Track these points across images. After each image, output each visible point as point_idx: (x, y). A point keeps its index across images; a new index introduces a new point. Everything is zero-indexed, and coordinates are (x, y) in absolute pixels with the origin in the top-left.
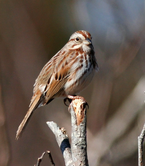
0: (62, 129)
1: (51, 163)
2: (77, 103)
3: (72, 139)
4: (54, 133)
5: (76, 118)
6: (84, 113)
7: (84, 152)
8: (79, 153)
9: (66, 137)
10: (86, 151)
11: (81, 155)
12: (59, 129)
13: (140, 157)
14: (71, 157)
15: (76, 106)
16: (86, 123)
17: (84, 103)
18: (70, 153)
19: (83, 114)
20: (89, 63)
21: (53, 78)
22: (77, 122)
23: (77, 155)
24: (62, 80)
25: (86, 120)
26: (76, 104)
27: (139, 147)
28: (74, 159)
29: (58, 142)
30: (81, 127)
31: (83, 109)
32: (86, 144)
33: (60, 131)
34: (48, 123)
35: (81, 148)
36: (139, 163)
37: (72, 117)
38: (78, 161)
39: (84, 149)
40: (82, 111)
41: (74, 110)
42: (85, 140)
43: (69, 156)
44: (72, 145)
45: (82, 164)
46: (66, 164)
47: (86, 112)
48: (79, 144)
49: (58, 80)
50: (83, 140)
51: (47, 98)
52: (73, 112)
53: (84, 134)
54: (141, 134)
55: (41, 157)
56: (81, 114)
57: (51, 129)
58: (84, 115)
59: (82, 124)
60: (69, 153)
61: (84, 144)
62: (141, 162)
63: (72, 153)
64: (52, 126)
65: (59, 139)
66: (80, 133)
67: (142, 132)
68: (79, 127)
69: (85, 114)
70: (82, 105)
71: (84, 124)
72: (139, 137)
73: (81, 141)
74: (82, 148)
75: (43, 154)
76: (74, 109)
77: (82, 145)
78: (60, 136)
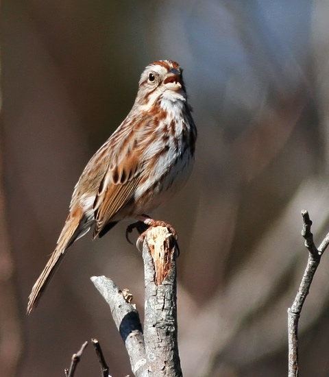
0: (125, 293)
1: (101, 365)
2: (157, 236)
3: (146, 313)
4: (107, 301)
5: (154, 269)
6: (172, 258)
7: (171, 342)
8: (161, 345)
9: (133, 309)
10: (176, 339)
11: (166, 347)
12: (117, 291)
13: (291, 352)
14: (143, 352)
15: (153, 244)
16: (176, 279)
17: (171, 236)
18: (142, 343)
19: (170, 259)
20: (180, 143)
21: (109, 178)
22: (156, 276)
23: (157, 349)
24: (128, 182)
25: (176, 272)
26: (154, 238)
27: (291, 331)
28: (151, 355)
29: (115, 319)
30: (164, 289)
31: (170, 250)
32: (175, 325)
33: (121, 296)
34: (94, 279)
35: (164, 332)
36: (289, 364)
37: (146, 267)
38: (159, 361)
39: (172, 335)
40: (166, 254)
41: (150, 251)
42: (174, 315)
43: (140, 350)
44: (145, 326)
45: (167, 368)
46: (132, 367)
47: (175, 255)
48: (162, 324)
49: (119, 182)
50: (169, 315)
51: (99, 223)
52: (148, 255)
53: (172, 303)
54: (295, 304)
55: (79, 353)
56: (166, 260)
57: (101, 292)
58: (172, 262)
59: (166, 282)
60: (140, 343)
61: (170, 325)
62: (295, 363)
63: (146, 344)
64: (103, 285)
65: (117, 314)
66: (162, 301)
67: (297, 299)
68: (161, 288)
69: (174, 260)
70: (168, 241)
71: (173, 281)
72: (289, 309)
73: (164, 318)
74: (168, 333)
75: (84, 345)
76: (151, 249)
77: (167, 327)
78: (120, 307)
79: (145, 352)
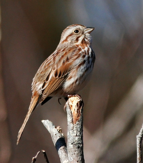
0: (58, 128)
1: (46, 162)
2: (74, 101)
3: (68, 138)
4: (49, 132)
5: (72, 117)
6: (81, 111)
7: (80, 152)
8: (75, 153)
9: (62, 136)
10: (83, 150)
11: (77, 154)
12: (54, 127)
13: (138, 156)
14: (67, 156)
15: (72, 104)
16: (83, 122)
17: (81, 100)
19: (79, 112)
22: (73, 120)
23: (73, 155)
25: (82, 118)
26: (72, 102)
27: (138, 146)
28: (70, 158)
29: (53, 141)
30: (77, 126)
31: (80, 107)
32: (82, 143)
33: (56, 129)
34: (43, 121)
35: (77, 147)
36: (137, 162)
37: (68, 116)
38: (75, 161)
39: (81, 148)
40: (78, 109)
41: (70, 108)
42: (82, 139)
43: (65, 155)
44: (68, 144)
47: (82, 110)
48: (76, 143)
49: (57, 77)
50: (79, 139)
51: (44, 96)
52: (69, 109)
53: (81, 133)
54: (140, 133)
55: (36, 157)
56: (78, 112)
57: (47, 128)
59: (78, 123)
60: (65, 152)
61: (80, 143)
62: (140, 162)
63: (68, 152)
64: (47, 124)
65: (54, 138)
66: (76, 132)
67: (141, 131)
68: (75, 126)
69: (82, 112)
70: (79, 103)
71: (80, 123)
72: (137, 136)
73: (77, 140)
74: (79, 147)
75: (38, 153)
76: (71, 107)
77: (78, 144)
78: (55, 135)
79: (67, 157)
